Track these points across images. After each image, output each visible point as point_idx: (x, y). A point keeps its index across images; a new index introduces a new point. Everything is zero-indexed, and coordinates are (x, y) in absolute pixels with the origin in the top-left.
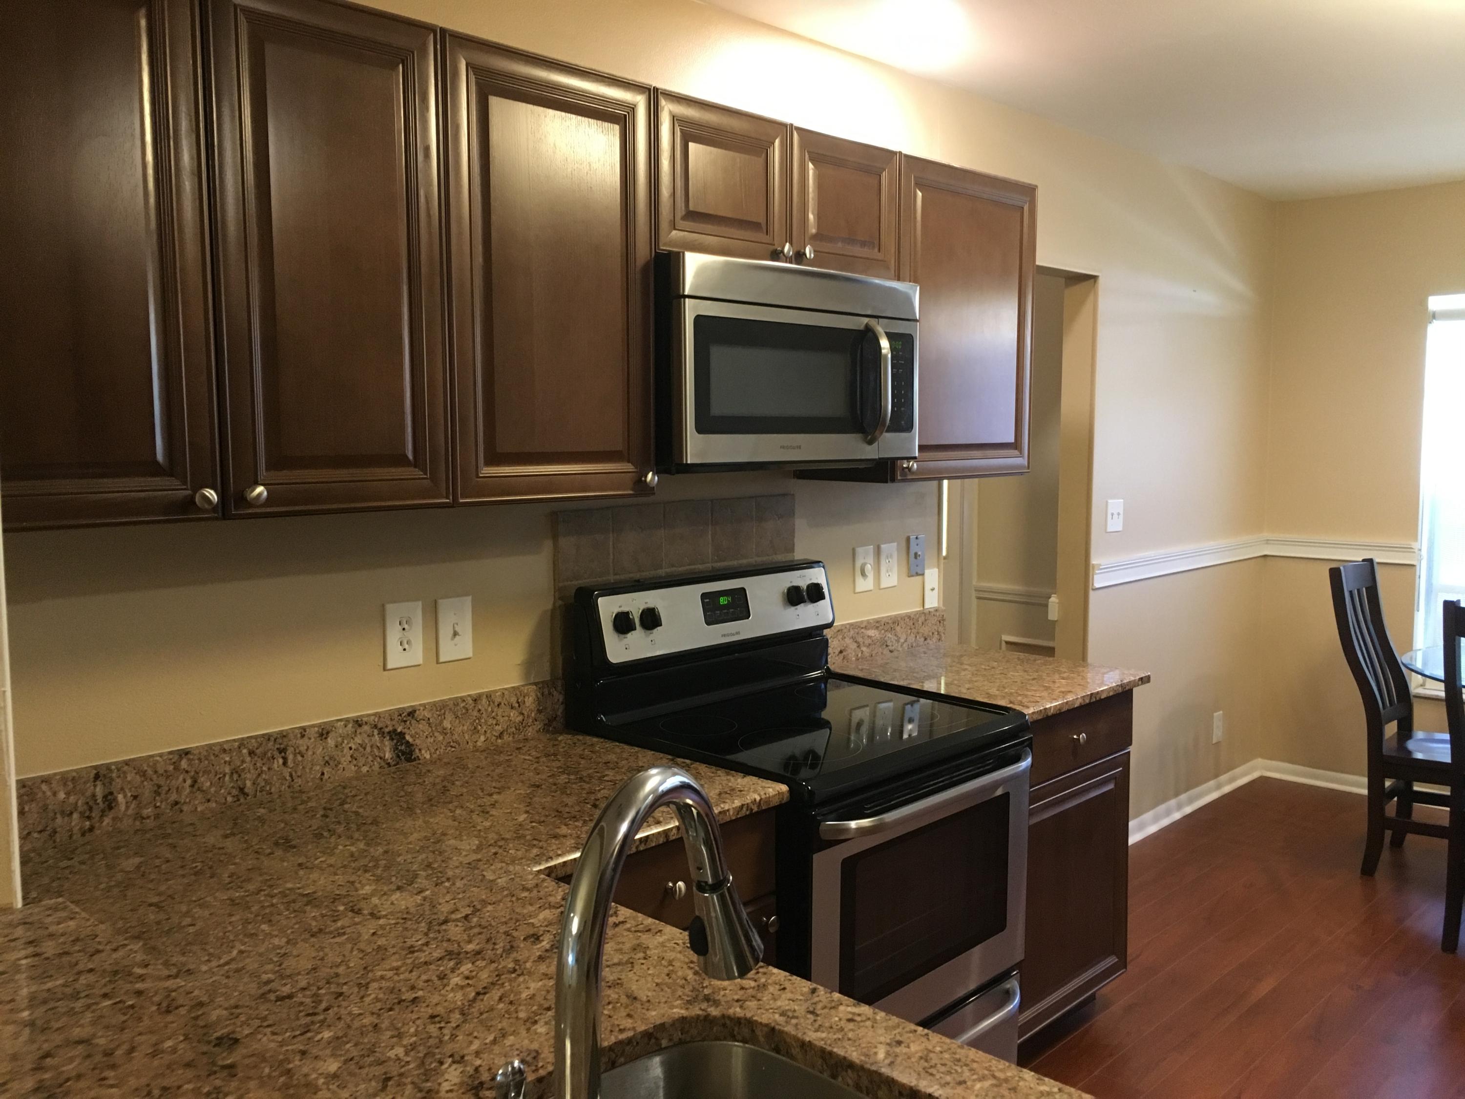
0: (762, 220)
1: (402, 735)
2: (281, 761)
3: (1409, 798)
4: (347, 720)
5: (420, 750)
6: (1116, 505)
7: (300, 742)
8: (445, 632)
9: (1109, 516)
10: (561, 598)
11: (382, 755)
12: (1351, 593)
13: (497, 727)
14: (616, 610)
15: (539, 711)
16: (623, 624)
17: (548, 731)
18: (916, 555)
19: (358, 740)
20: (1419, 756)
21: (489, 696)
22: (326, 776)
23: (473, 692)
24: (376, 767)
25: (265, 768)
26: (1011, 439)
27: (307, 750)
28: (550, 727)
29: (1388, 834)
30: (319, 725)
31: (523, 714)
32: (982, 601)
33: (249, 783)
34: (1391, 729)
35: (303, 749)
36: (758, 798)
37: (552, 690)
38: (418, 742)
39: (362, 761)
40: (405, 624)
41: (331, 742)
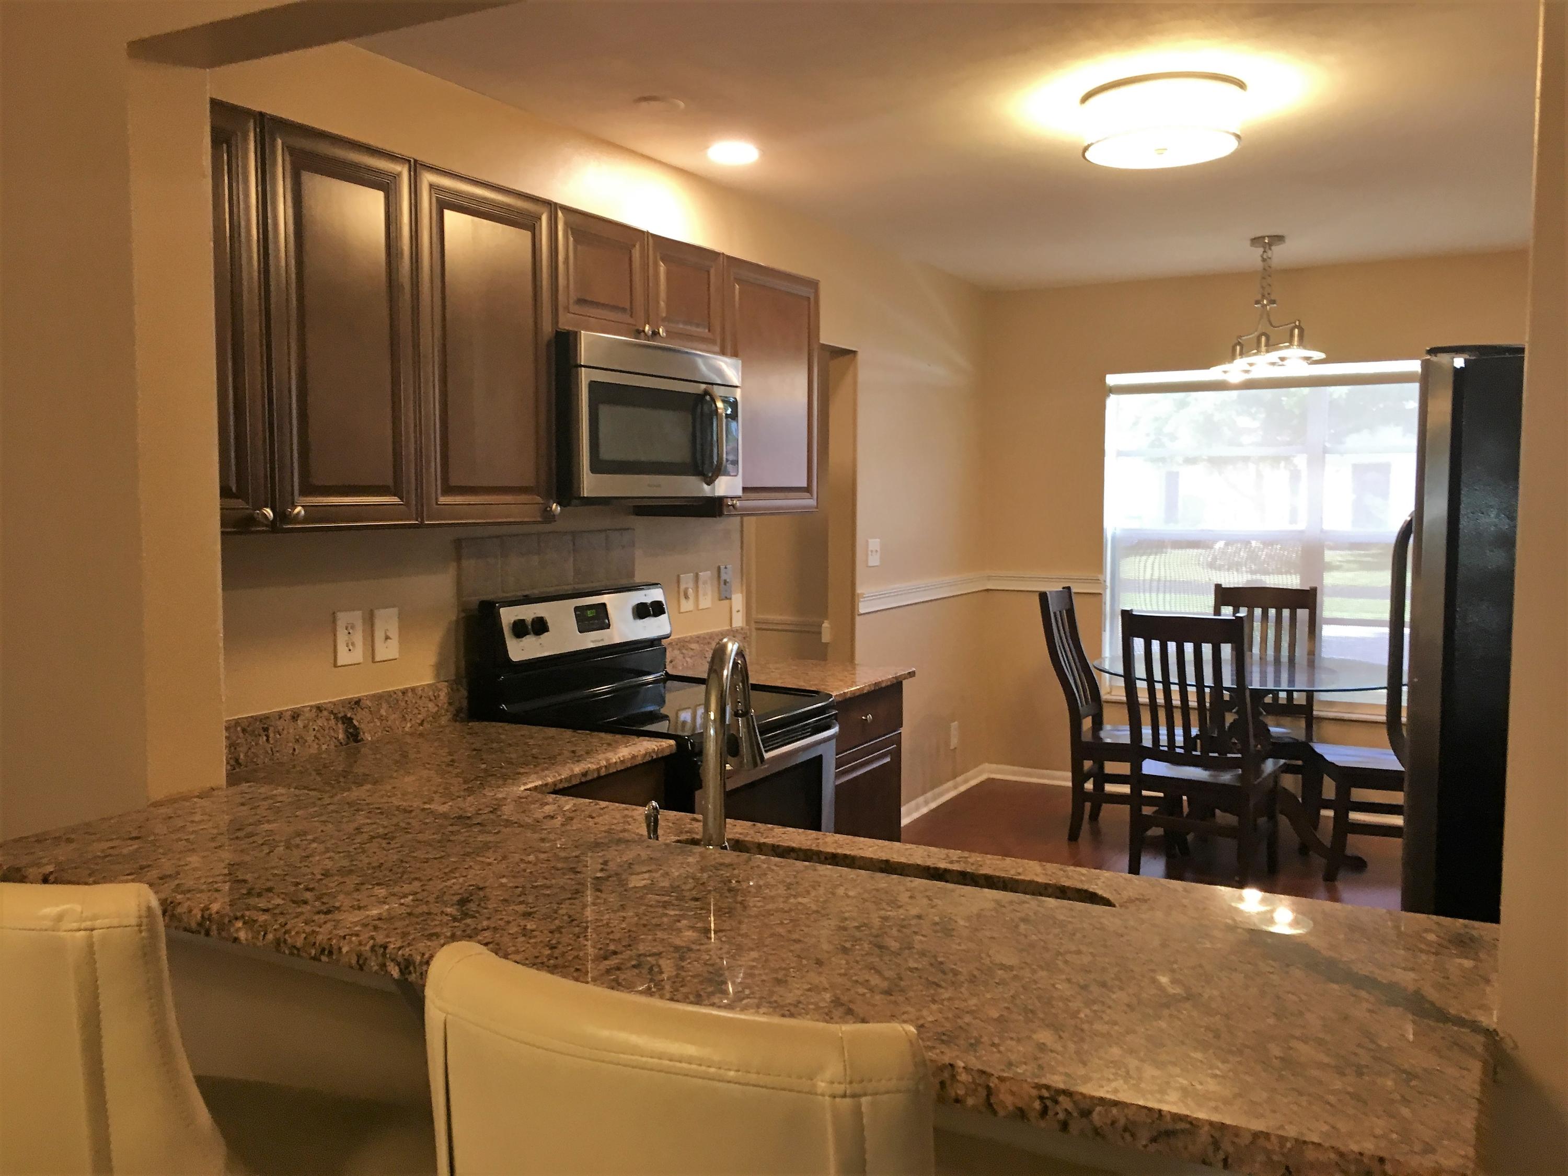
0: (628, 306)
1: (351, 719)
2: (265, 738)
3: (1102, 778)
4: (311, 706)
5: (364, 733)
6: (874, 544)
7: (278, 723)
8: (379, 635)
9: (870, 553)
10: (463, 611)
11: (336, 736)
12: (1055, 613)
13: (419, 716)
14: (513, 619)
15: (450, 704)
16: (520, 629)
17: (456, 721)
18: (725, 582)
19: (320, 722)
20: (1109, 741)
21: (413, 690)
22: (297, 751)
23: (401, 687)
24: (332, 747)
25: (253, 743)
26: (804, 484)
27: (283, 730)
28: (456, 718)
29: (1088, 805)
30: (292, 710)
31: (438, 706)
32: (759, 632)
33: (242, 756)
34: (1087, 723)
35: (280, 728)
36: (656, 749)
37: (459, 686)
38: (362, 726)
39: (322, 740)
40: (350, 628)
41: (300, 723)
